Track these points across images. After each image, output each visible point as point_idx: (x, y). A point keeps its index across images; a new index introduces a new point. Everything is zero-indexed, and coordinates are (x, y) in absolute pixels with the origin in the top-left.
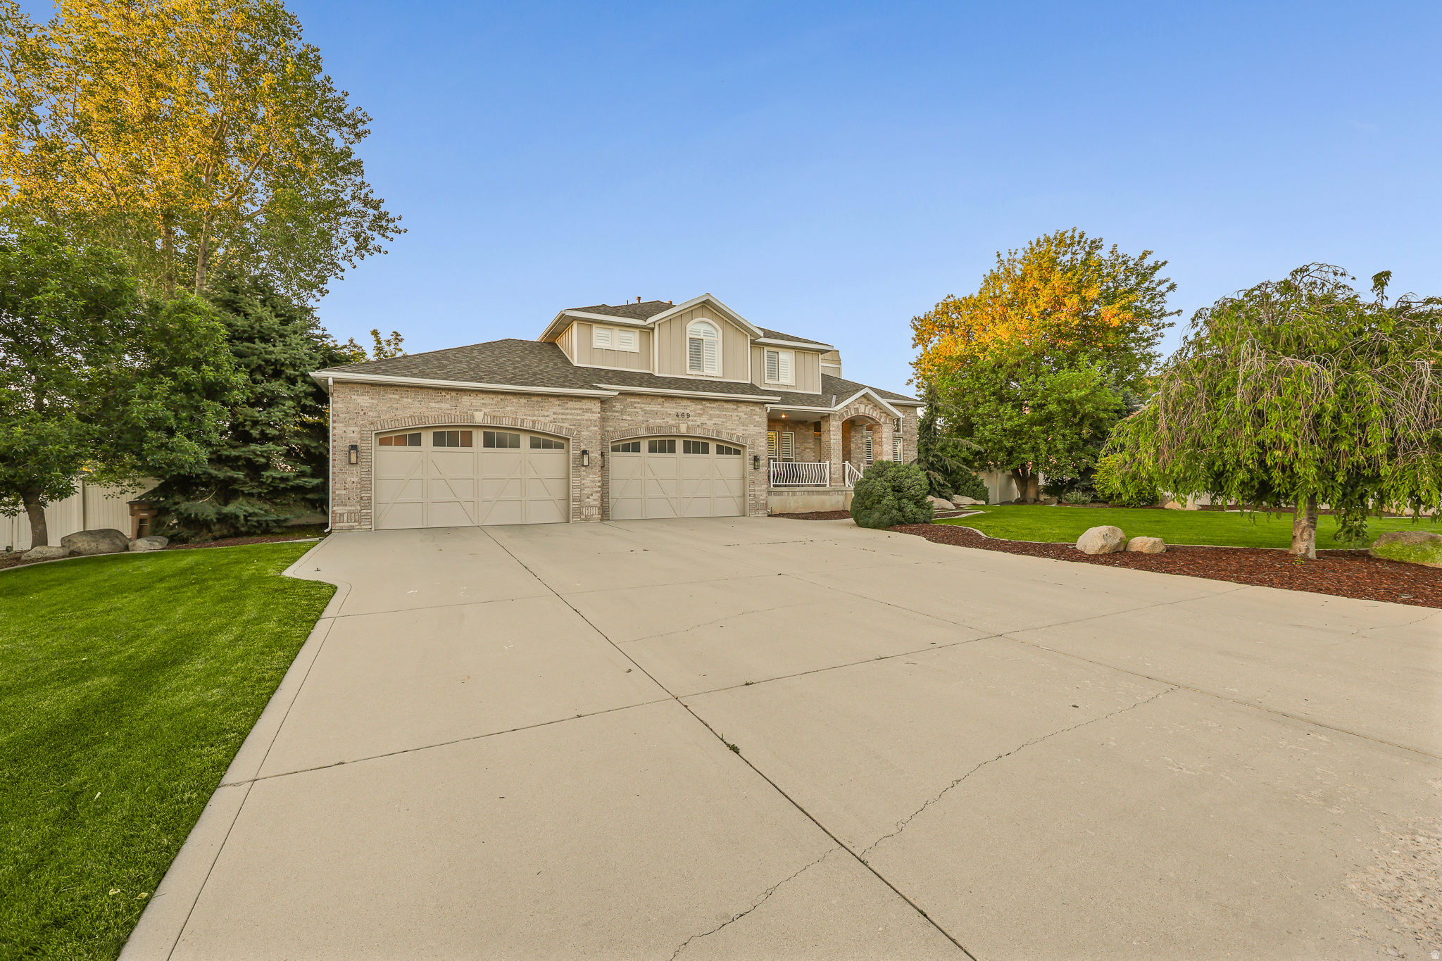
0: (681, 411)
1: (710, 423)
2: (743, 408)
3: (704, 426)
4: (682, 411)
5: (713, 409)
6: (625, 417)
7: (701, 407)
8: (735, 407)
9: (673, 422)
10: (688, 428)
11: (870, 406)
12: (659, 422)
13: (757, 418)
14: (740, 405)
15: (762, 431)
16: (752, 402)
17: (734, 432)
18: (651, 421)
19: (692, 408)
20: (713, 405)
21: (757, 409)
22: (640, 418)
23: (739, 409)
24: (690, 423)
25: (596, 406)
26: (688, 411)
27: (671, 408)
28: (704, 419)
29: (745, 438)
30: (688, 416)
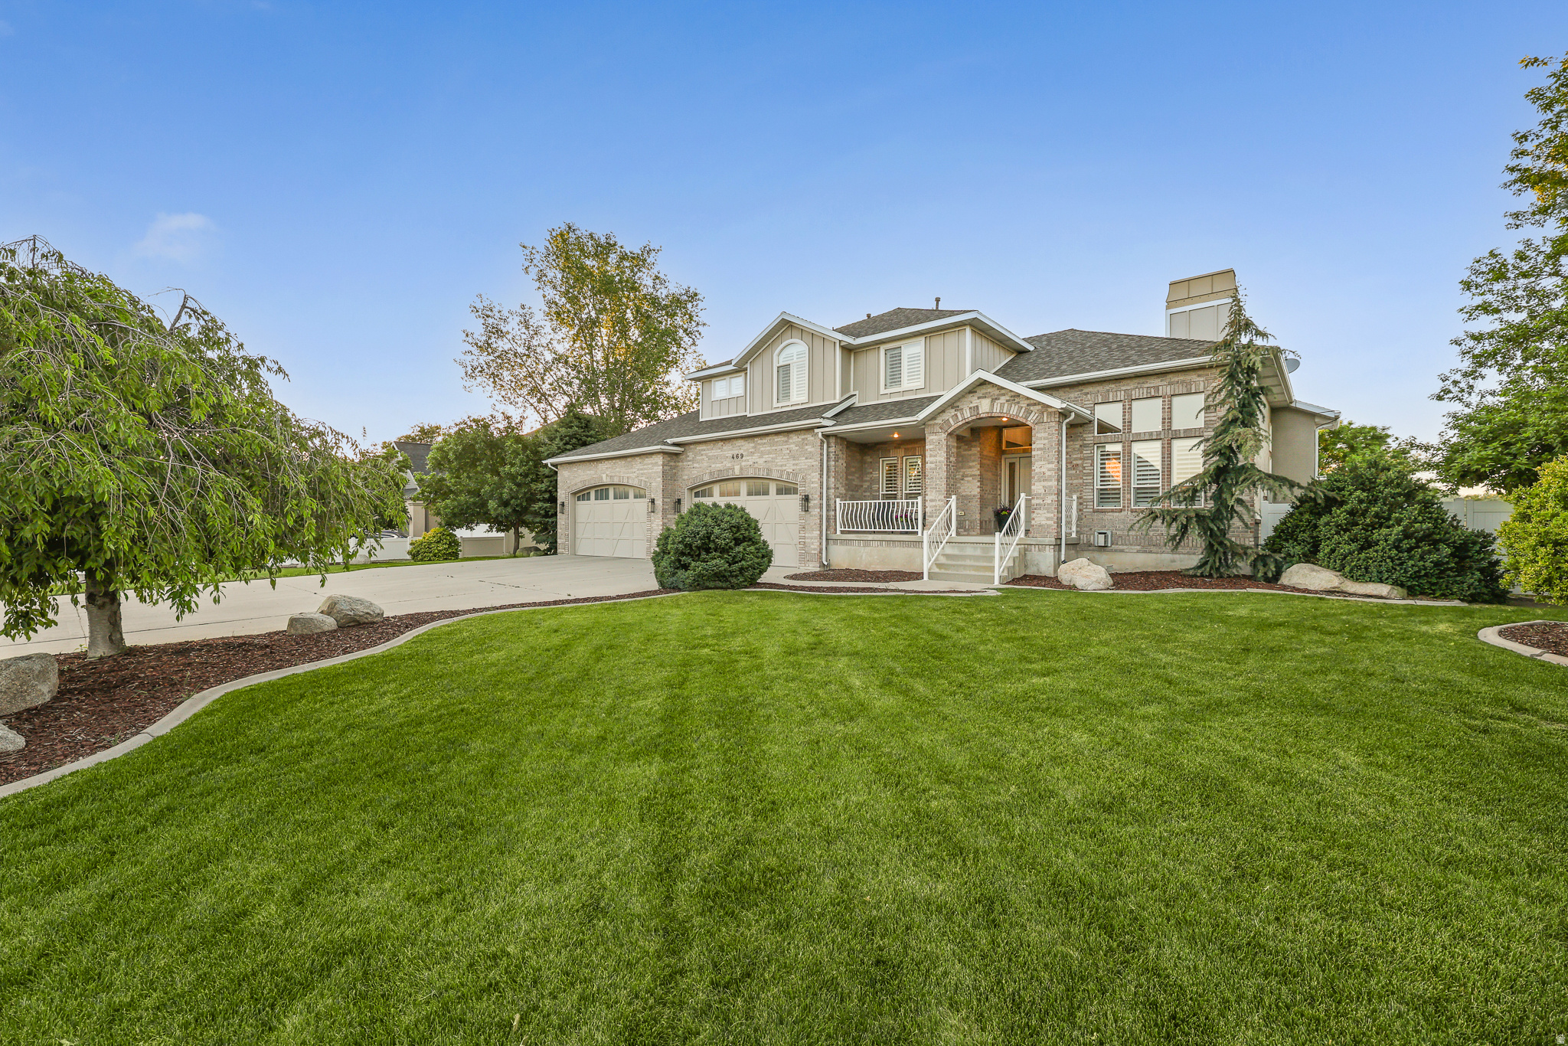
0: (735, 452)
1: (761, 461)
2: (794, 438)
3: (756, 465)
4: (737, 452)
5: (764, 444)
6: (695, 465)
7: (753, 445)
8: (786, 439)
9: (729, 465)
10: (741, 469)
11: (1003, 399)
12: (719, 466)
13: (809, 448)
14: (791, 435)
15: (814, 463)
16: (801, 430)
17: (784, 468)
18: (713, 466)
19: (745, 447)
20: (764, 441)
21: (809, 437)
22: (705, 464)
23: (791, 441)
24: (743, 464)
25: (659, 460)
26: (741, 452)
27: (728, 450)
28: (755, 458)
29: (796, 475)
30: (742, 456)
